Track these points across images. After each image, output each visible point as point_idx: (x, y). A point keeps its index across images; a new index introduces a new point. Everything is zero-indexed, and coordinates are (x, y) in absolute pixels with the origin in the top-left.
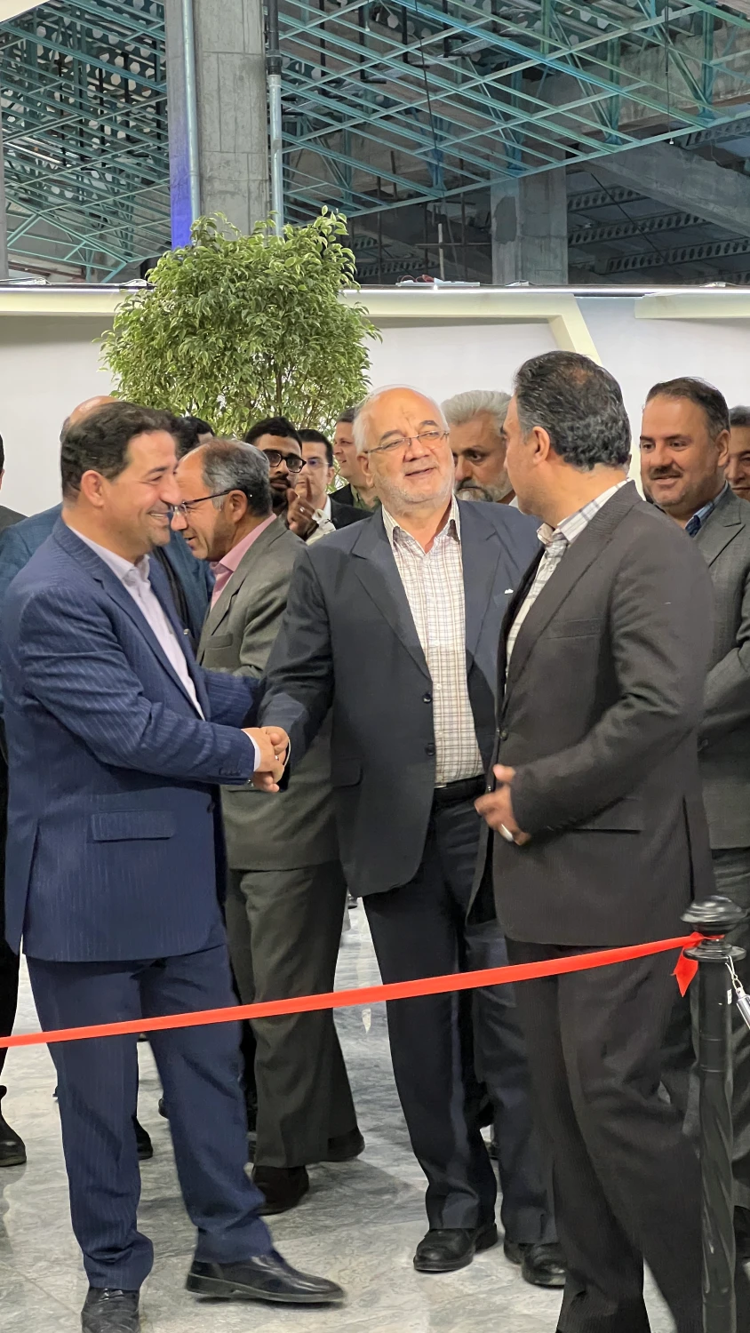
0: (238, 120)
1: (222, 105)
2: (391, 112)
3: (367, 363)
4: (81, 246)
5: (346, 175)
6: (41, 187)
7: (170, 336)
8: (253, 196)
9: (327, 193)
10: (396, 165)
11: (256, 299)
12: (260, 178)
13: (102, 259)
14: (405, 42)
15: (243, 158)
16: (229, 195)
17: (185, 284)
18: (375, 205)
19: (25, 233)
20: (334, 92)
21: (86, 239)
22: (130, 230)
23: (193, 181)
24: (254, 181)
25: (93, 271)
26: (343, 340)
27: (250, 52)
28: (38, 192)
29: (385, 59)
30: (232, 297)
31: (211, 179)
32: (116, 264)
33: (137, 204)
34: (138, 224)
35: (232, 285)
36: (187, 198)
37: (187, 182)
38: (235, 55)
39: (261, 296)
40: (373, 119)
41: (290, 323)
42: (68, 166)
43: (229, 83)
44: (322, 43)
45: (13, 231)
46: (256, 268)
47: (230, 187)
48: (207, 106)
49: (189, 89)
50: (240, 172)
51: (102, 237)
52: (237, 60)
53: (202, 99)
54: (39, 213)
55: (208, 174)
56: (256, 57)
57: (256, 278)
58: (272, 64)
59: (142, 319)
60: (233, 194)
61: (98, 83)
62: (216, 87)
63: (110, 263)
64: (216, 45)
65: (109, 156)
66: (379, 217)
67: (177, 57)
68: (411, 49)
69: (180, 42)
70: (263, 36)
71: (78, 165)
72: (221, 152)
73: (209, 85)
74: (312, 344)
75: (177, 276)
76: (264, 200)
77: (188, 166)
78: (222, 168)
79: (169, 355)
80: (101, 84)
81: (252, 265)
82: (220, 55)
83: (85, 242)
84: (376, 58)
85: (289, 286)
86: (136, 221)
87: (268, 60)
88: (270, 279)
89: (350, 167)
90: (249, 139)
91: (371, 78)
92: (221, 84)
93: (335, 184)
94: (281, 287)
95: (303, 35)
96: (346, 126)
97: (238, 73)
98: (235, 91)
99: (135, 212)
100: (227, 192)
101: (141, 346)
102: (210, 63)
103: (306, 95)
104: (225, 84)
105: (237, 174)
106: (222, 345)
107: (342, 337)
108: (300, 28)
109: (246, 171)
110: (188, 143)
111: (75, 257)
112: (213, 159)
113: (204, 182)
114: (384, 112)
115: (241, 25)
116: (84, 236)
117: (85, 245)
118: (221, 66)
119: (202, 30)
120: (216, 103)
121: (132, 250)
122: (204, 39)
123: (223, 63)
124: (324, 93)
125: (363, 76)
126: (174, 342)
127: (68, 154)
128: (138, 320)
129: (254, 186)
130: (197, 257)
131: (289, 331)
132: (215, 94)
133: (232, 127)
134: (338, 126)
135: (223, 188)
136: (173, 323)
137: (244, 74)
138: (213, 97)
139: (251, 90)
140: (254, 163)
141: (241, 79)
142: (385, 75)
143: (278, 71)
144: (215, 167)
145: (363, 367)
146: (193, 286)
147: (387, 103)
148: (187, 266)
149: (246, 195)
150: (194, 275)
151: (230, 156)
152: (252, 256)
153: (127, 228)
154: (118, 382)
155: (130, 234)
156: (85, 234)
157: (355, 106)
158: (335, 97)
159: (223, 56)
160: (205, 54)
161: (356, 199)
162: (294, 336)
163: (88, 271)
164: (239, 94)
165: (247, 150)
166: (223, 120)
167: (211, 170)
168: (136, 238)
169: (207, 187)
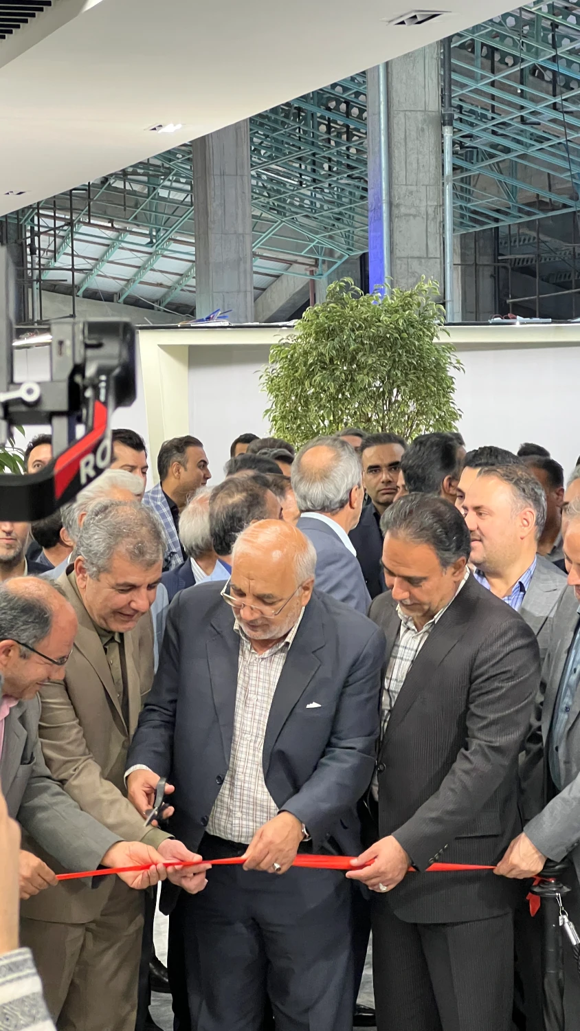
0: (420, 161)
1: (408, 151)
2: (545, 145)
3: (453, 389)
4: (314, 244)
5: (512, 192)
6: (285, 201)
7: (308, 370)
8: (431, 217)
9: (496, 205)
10: (552, 183)
11: (370, 344)
12: (436, 204)
13: (331, 253)
14: (554, 95)
15: (423, 189)
16: (411, 217)
17: (320, 332)
18: (535, 214)
19: (273, 235)
20: (500, 132)
21: (318, 238)
22: (351, 232)
23: (385, 207)
24: (431, 206)
25: (324, 262)
26: (434, 374)
27: (430, 110)
28: (283, 205)
29: (538, 107)
30: (352, 342)
31: (398, 205)
32: (341, 257)
33: (357, 213)
34: (356, 228)
35: (352, 334)
36: (380, 219)
37: (381, 208)
38: (419, 112)
39: (374, 342)
40: (530, 151)
41: (394, 361)
42: (304, 186)
43: (414, 134)
44: (493, 97)
45: (264, 233)
46: (371, 320)
47: (413, 211)
48: (396, 151)
49: (383, 139)
50: (420, 200)
51: (331, 237)
52: (420, 116)
53: (393, 146)
54: (283, 220)
55: (396, 201)
56: (434, 114)
57: (370, 328)
58: (446, 118)
59: (289, 357)
60: (415, 216)
61: (327, 123)
62: (403, 136)
63: (336, 255)
64: (404, 105)
65: (335, 179)
66: (537, 223)
67: (374, 114)
68: (558, 100)
69: (377, 104)
70: (440, 97)
71: (311, 186)
72: (406, 185)
73: (398, 136)
74: (411, 376)
75: (313, 327)
76: (438, 221)
77: (382, 196)
78: (407, 197)
79: (307, 383)
80: (329, 123)
81: (369, 319)
82: (407, 113)
83: (317, 240)
84: (532, 107)
85: (394, 334)
86: (356, 226)
87: (443, 116)
88: (381, 329)
89: (516, 187)
90: (428, 175)
91: (528, 121)
92: (407, 134)
93: (505, 199)
94: (388, 336)
95: (476, 91)
96: (511, 156)
97: (420, 125)
98: (417, 139)
99: (356, 219)
100: (410, 215)
101: (289, 376)
102: (399, 120)
103: (480, 134)
104: (410, 134)
105: (418, 201)
106: (344, 378)
107: (434, 371)
108: (473, 85)
109: (425, 200)
110: (381, 179)
111: (311, 251)
112: (400, 190)
113: (393, 208)
114: (539, 146)
115: (423, 90)
116: (317, 236)
117: (318, 243)
118: (407, 121)
119: (394, 95)
120: (403, 150)
121: (353, 246)
122: (395, 100)
123: (409, 118)
124: (494, 133)
125: (523, 120)
126: (310, 374)
127: (303, 177)
128: (287, 357)
129: (431, 211)
130: (329, 312)
131: (393, 367)
132: (403, 142)
133: (415, 165)
134: (505, 157)
135: (408, 211)
136: (311, 361)
137: (425, 127)
138: (401, 143)
139: (430, 138)
140: (431, 193)
141: (423, 130)
142: (539, 119)
143: (451, 124)
144: (402, 196)
145: (451, 392)
146: (326, 333)
147: (540, 140)
148: (322, 319)
149: (425, 217)
150: (326, 325)
151: (414, 188)
152: (369, 312)
153: (349, 231)
154: (272, 402)
155: (351, 235)
156: (317, 234)
157: (518, 142)
158: (502, 135)
159: (410, 113)
160: (396, 112)
161: (520, 210)
162: (396, 371)
163: (320, 262)
164: (420, 141)
165: (426, 183)
166: (408, 161)
167: (399, 198)
168: (355, 237)
169: (395, 211)
